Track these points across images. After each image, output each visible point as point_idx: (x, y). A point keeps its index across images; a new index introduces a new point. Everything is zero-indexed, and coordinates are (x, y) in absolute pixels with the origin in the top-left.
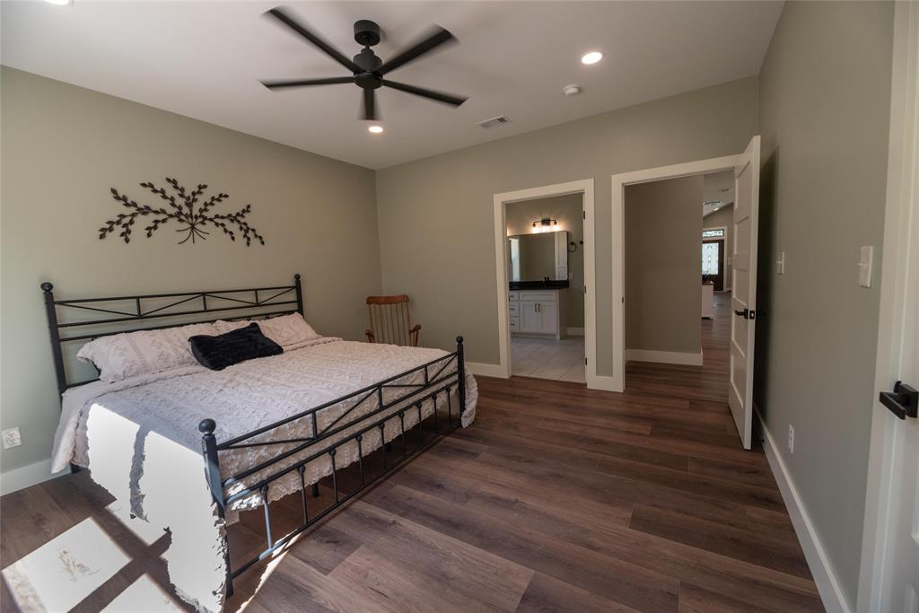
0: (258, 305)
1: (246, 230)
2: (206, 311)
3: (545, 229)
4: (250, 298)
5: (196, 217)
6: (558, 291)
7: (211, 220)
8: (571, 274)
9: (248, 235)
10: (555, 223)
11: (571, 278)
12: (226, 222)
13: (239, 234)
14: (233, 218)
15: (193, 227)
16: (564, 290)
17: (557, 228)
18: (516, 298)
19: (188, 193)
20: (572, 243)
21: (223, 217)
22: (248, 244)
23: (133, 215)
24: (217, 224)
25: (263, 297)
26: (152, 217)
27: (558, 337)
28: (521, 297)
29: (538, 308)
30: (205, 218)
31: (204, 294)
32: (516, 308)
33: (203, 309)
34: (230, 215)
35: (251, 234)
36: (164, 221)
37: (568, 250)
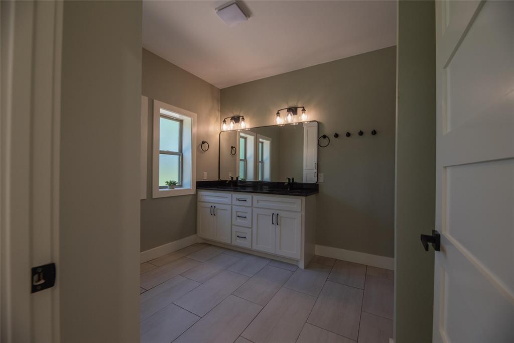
3: (290, 119)
6: (303, 198)
8: (321, 175)
10: (304, 110)
11: (321, 180)
16: (312, 197)
17: (304, 117)
18: (249, 203)
20: (324, 137)
27: (302, 265)
28: (255, 204)
29: (276, 219)
32: (249, 216)
37: (318, 144)
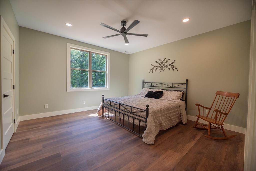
0: (173, 87)
1: (173, 67)
2: (161, 87)
4: (171, 85)
5: (163, 66)
7: (166, 66)
9: (174, 69)
12: (169, 66)
13: (171, 69)
14: (170, 65)
15: (162, 69)
19: (162, 61)
21: (168, 65)
22: (173, 71)
23: (154, 68)
24: (167, 67)
25: (175, 85)
26: (156, 67)
30: (164, 66)
31: (161, 83)
33: (161, 86)
34: (169, 64)
35: (174, 68)
36: (158, 68)
